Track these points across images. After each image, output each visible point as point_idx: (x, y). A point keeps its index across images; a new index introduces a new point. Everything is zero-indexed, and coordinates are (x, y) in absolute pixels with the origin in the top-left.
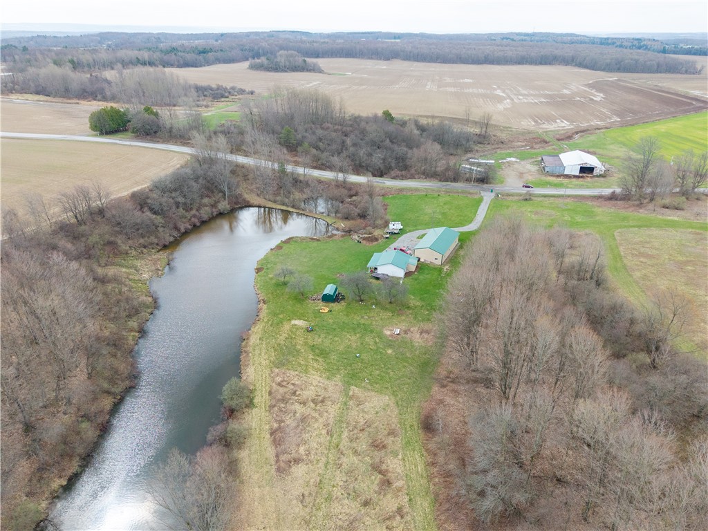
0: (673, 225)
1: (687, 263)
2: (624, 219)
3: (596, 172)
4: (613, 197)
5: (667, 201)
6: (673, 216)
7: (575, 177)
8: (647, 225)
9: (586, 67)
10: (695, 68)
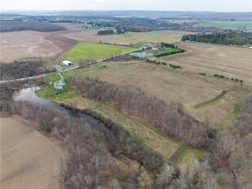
0: (90, 70)
1: (94, 74)
2: (84, 71)
3: (71, 64)
4: (79, 68)
5: (87, 67)
6: (89, 69)
7: (69, 66)
8: (87, 71)
9: (36, 30)
10: (66, 29)
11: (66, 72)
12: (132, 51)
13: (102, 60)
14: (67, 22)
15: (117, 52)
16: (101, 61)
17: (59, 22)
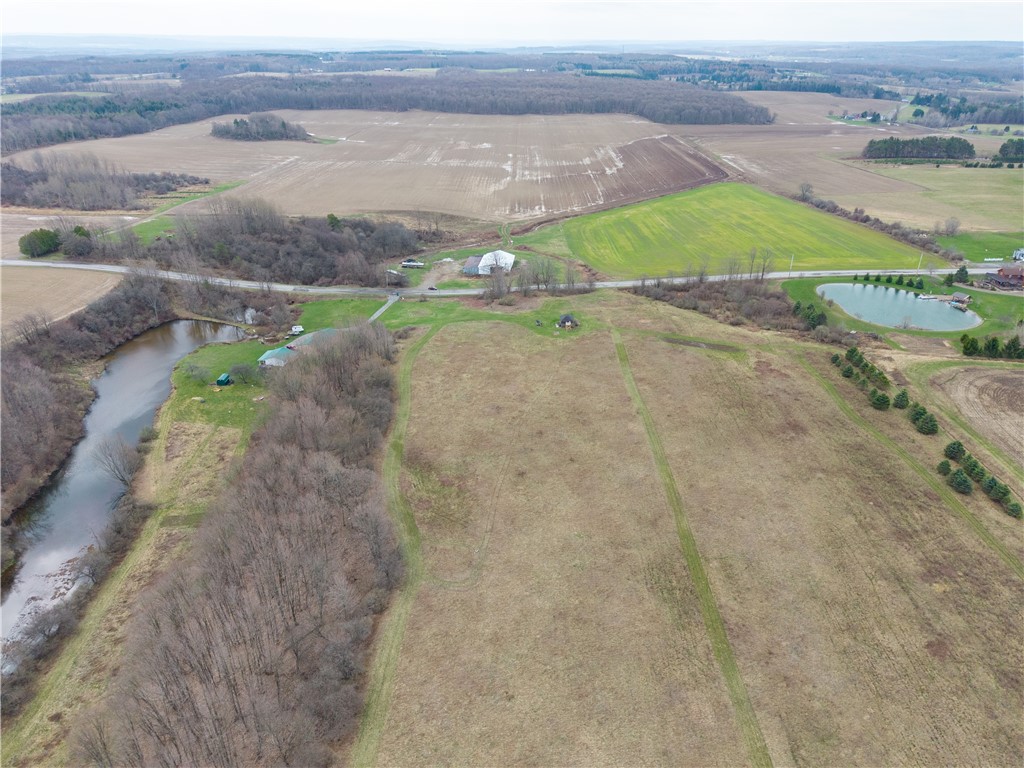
5: (503, 299)
10: (767, 117)
11: (425, 301)
12: (853, 273)
13: (629, 284)
14: (818, 91)
15: (746, 261)
16: (621, 289)
17: (755, 90)
